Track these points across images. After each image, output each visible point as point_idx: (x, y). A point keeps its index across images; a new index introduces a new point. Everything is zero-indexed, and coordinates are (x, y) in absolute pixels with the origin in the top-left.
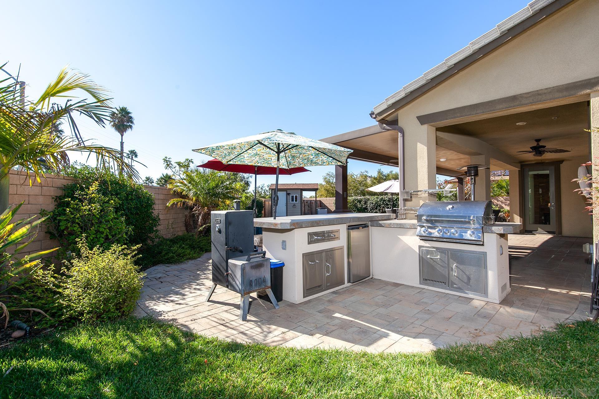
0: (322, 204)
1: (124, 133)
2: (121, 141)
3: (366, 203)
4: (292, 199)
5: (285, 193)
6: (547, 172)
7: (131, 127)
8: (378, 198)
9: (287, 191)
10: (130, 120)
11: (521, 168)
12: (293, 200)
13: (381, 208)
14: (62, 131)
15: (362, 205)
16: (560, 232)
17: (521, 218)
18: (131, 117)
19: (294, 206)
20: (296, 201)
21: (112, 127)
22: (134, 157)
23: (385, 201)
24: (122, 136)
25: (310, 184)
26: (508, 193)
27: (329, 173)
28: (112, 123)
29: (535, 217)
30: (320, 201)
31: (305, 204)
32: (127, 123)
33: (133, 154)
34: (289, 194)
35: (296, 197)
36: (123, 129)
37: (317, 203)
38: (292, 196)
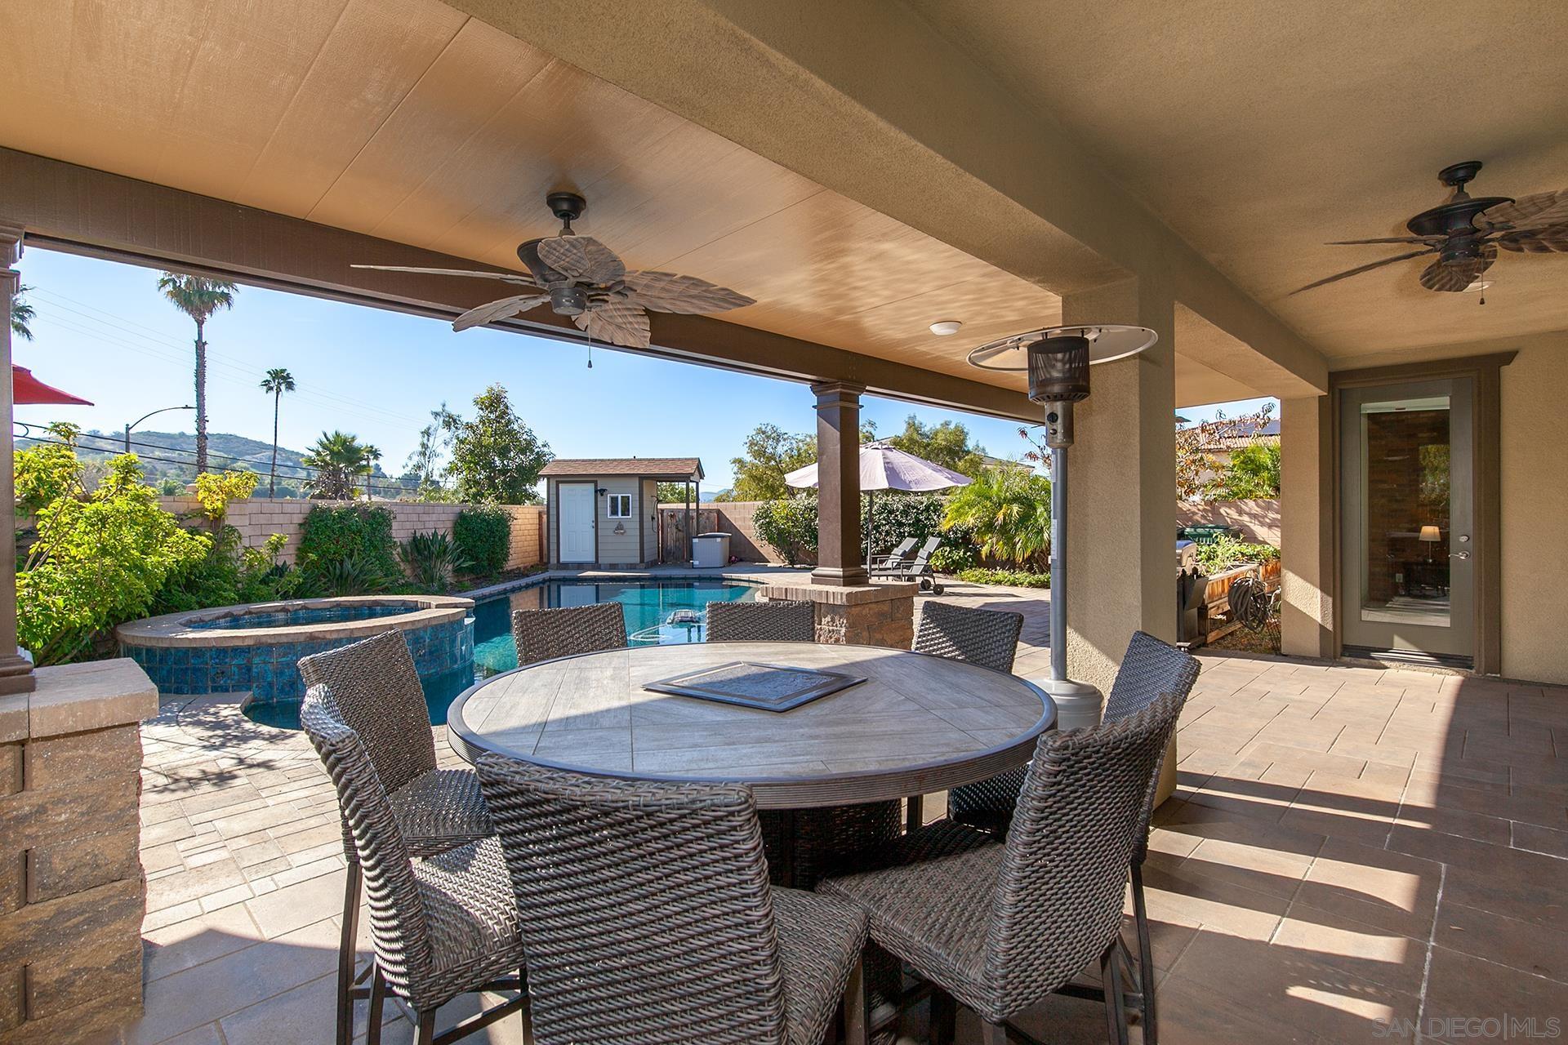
0: (723, 522)
1: (207, 316)
2: (197, 339)
4: (612, 507)
5: (591, 487)
6: (1442, 403)
7: (226, 298)
9: (596, 483)
11: (1331, 387)
12: (614, 512)
13: (880, 534)
14: (28, 311)
16: (1496, 662)
17: (1328, 594)
19: (617, 529)
20: (625, 512)
21: (170, 297)
22: (283, 387)
23: (891, 512)
24: (200, 323)
25: (673, 460)
26: (1277, 489)
27: (764, 428)
28: (169, 287)
29: (1372, 576)
30: (719, 512)
31: (665, 521)
32: (214, 287)
33: (280, 380)
34: (602, 491)
35: (626, 500)
36: (203, 302)
37: (708, 518)
38: (612, 498)
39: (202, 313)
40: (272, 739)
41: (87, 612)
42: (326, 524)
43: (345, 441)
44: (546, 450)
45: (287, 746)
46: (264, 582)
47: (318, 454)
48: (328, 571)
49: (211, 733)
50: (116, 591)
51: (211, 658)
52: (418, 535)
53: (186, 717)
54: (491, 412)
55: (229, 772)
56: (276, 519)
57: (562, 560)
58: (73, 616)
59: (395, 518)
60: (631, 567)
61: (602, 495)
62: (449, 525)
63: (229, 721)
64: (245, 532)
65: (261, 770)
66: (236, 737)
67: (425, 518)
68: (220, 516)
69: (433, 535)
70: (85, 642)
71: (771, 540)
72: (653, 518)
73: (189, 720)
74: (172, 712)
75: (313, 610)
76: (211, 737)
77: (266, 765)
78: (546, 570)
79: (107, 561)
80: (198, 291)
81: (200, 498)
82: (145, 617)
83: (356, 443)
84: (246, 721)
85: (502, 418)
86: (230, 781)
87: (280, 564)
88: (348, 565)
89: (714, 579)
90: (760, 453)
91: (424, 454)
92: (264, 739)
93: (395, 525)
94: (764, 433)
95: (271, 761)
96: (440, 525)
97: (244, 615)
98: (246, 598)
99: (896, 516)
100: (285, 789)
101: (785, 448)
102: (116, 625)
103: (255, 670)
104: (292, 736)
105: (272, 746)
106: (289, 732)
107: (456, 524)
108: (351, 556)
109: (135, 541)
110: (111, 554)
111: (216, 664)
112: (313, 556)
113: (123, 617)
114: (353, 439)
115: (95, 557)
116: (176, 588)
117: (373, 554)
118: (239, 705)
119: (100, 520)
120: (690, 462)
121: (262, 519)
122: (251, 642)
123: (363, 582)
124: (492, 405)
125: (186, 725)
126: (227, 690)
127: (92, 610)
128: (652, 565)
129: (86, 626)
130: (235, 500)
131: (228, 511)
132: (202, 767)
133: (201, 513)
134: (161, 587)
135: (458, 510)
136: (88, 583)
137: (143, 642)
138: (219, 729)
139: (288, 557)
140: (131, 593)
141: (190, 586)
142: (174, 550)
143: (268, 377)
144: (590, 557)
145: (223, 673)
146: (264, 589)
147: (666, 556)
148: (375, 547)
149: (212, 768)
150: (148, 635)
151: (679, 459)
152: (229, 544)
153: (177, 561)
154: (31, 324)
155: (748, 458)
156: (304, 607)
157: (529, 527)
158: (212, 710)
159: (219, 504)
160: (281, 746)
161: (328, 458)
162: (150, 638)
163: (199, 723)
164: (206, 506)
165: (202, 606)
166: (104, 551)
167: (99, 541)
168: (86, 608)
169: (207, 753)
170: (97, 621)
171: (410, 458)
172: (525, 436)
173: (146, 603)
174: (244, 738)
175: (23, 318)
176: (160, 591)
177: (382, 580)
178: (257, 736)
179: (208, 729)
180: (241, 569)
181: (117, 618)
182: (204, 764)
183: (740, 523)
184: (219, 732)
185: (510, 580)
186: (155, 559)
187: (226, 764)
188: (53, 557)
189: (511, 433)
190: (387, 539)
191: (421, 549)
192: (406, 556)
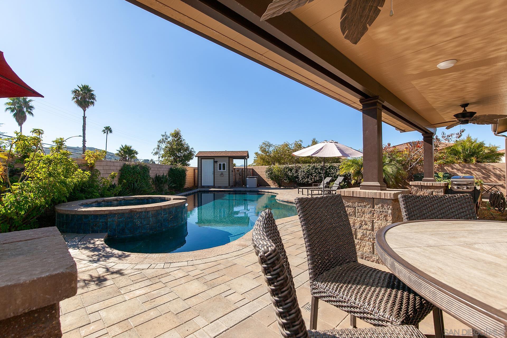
0: (254, 173)
1: (87, 108)
2: (83, 116)
3: (297, 171)
4: (219, 167)
5: (212, 160)
7: (93, 103)
8: (309, 166)
9: (214, 159)
10: (92, 97)
12: (220, 169)
13: (313, 176)
15: (293, 174)
18: (93, 94)
19: (221, 174)
20: (224, 169)
21: (75, 102)
23: (317, 169)
24: (84, 111)
25: (239, 151)
27: (265, 142)
28: (76, 100)
30: (253, 169)
31: (236, 172)
32: (89, 100)
33: (108, 130)
34: (216, 162)
35: (224, 165)
36: (86, 104)
37: (249, 171)
38: (219, 164)
39: (85, 108)
40: (120, 257)
41: (43, 200)
42: (129, 170)
43: (128, 148)
44: (192, 150)
45: (128, 261)
46: (109, 190)
47: (120, 152)
48: (129, 187)
49: (93, 254)
50: (54, 191)
51: (91, 219)
52: (158, 175)
53: (81, 245)
54: (176, 138)
55: (103, 276)
56: (112, 168)
57: (202, 185)
58: (37, 201)
59: (151, 169)
60: (226, 188)
61: (216, 163)
62: (167, 172)
63: (100, 247)
64: (102, 172)
65: (118, 275)
66: (104, 255)
67: (160, 169)
68: (93, 166)
69: (163, 176)
70: (42, 212)
71: (272, 179)
72: (232, 171)
73: (83, 246)
74: (76, 242)
75: (127, 200)
76: (93, 255)
77: (119, 272)
78: (197, 188)
79: (51, 179)
80: (84, 101)
81: (86, 159)
82: (66, 202)
83: (132, 148)
84: (107, 248)
85: (179, 140)
86: (104, 283)
87: (113, 184)
88: (136, 184)
89: (256, 191)
90: (264, 151)
91: (158, 149)
92: (116, 257)
93: (150, 172)
94: (265, 144)
95: (121, 270)
96: (164, 172)
97: (102, 202)
98: (102, 196)
99: (318, 170)
100: (132, 288)
101: (272, 149)
102: (54, 205)
103: (108, 224)
104: (128, 256)
105: (121, 261)
106: (127, 253)
107: (169, 172)
108: (137, 182)
109: (62, 171)
110: (53, 176)
111: (94, 221)
112: (125, 181)
113: (57, 202)
114: (131, 147)
115: (46, 177)
116: (77, 191)
117: (144, 181)
118: (103, 239)
119: (49, 162)
120: (245, 152)
121: (107, 168)
122: (107, 213)
123: (142, 191)
124: (176, 136)
125: (82, 249)
126: (98, 232)
127: (45, 199)
128: (232, 187)
129: (42, 205)
130: (98, 160)
131: (96, 164)
132: (90, 273)
133: (86, 164)
134: (72, 191)
135: (170, 167)
136: (44, 188)
137: (64, 212)
138: (96, 251)
139: (115, 181)
140: (60, 192)
141: (82, 191)
142: (77, 177)
143: (104, 129)
144: (212, 184)
145: (96, 225)
146: (109, 193)
147: (236, 184)
148: (145, 179)
149: (95, 274)
150: (67, 209)
151: (241, 151)
152: (96, 176)
153: (78, 181)
154: (33, 112)
155: (260, 152)
156: (124, 199)
157: (191, 174)
158: (92, 241)
159: (93, 161)
160: (125, 261)
161: (123, 153)
162: (67, 210)
163: (87, 248)
164: (88, 162)
165: (87, 198)
166: (50, 175)
167: (48, 171)
168: (43, 198)
169: (91, 264)
170: (47, 203)
171: (154, 150)
172: (186, 146)
173: (66, 197)
174: (108, 256)
175: (31, 110)
176: (71, 192)
177: (148, 190)
178: (113, 255)
179: (91, 251)
180: (101, 185)
181: (55, 202)
182: (91, 271)
183: (260, 173)
184: (96, 253)
185: (187, 191)
186: (70, 180)
187: (101, 272)
188: (31, 177)
189: (182, 145)
190: (148, 176)
191: (158, 180)
192: (154, 182)
